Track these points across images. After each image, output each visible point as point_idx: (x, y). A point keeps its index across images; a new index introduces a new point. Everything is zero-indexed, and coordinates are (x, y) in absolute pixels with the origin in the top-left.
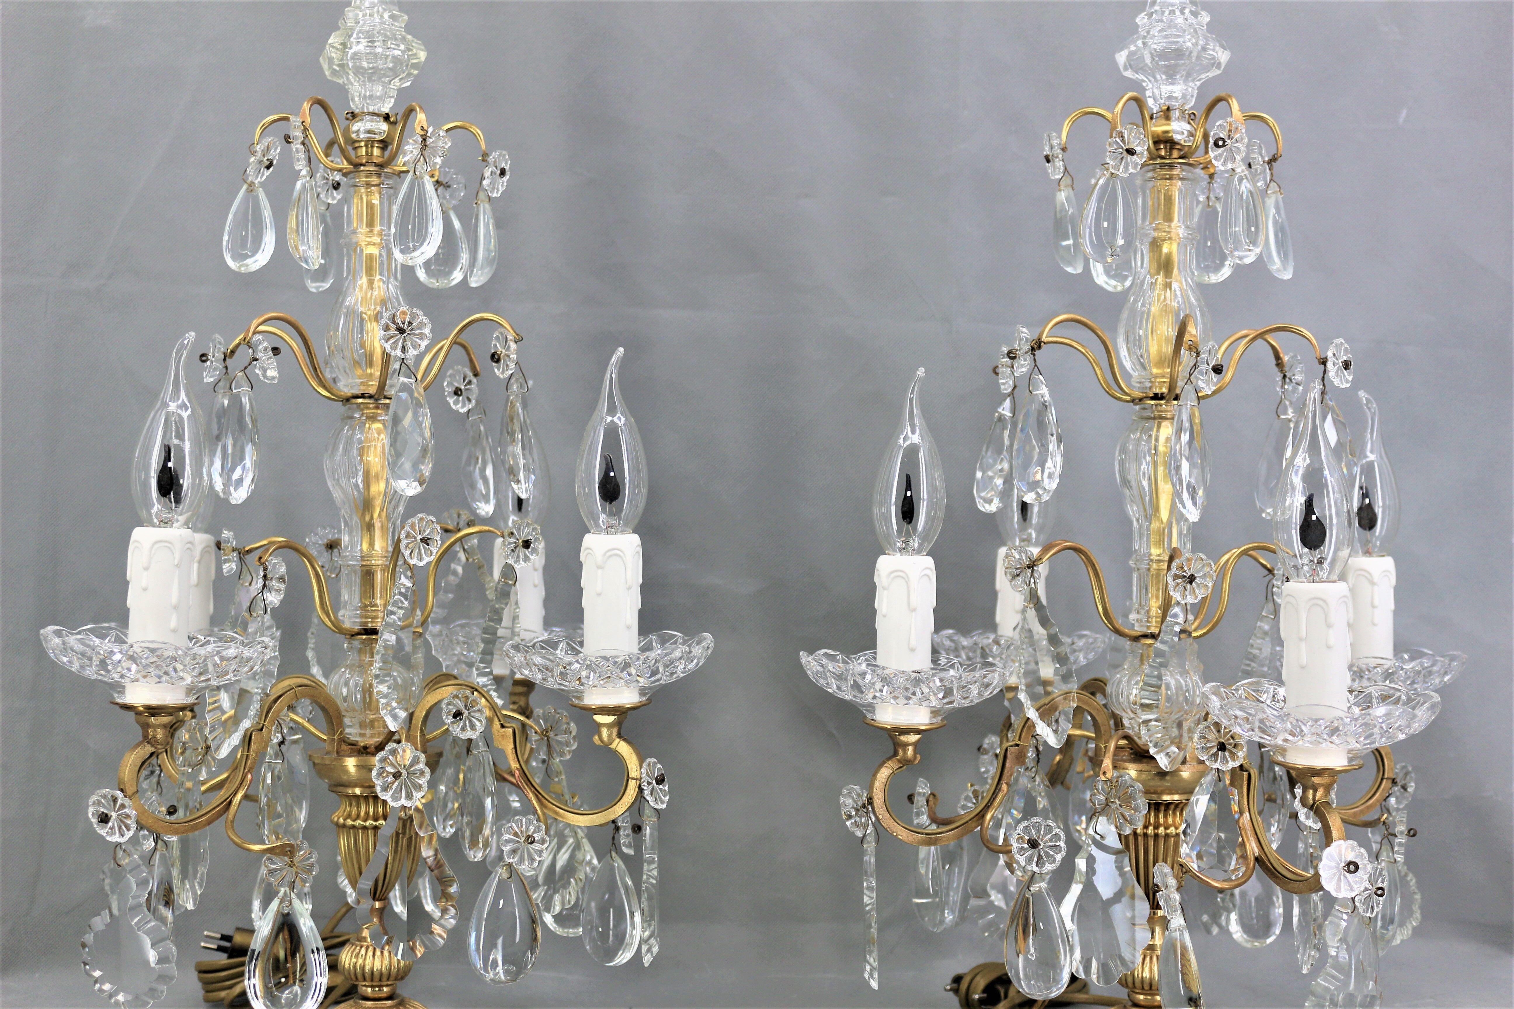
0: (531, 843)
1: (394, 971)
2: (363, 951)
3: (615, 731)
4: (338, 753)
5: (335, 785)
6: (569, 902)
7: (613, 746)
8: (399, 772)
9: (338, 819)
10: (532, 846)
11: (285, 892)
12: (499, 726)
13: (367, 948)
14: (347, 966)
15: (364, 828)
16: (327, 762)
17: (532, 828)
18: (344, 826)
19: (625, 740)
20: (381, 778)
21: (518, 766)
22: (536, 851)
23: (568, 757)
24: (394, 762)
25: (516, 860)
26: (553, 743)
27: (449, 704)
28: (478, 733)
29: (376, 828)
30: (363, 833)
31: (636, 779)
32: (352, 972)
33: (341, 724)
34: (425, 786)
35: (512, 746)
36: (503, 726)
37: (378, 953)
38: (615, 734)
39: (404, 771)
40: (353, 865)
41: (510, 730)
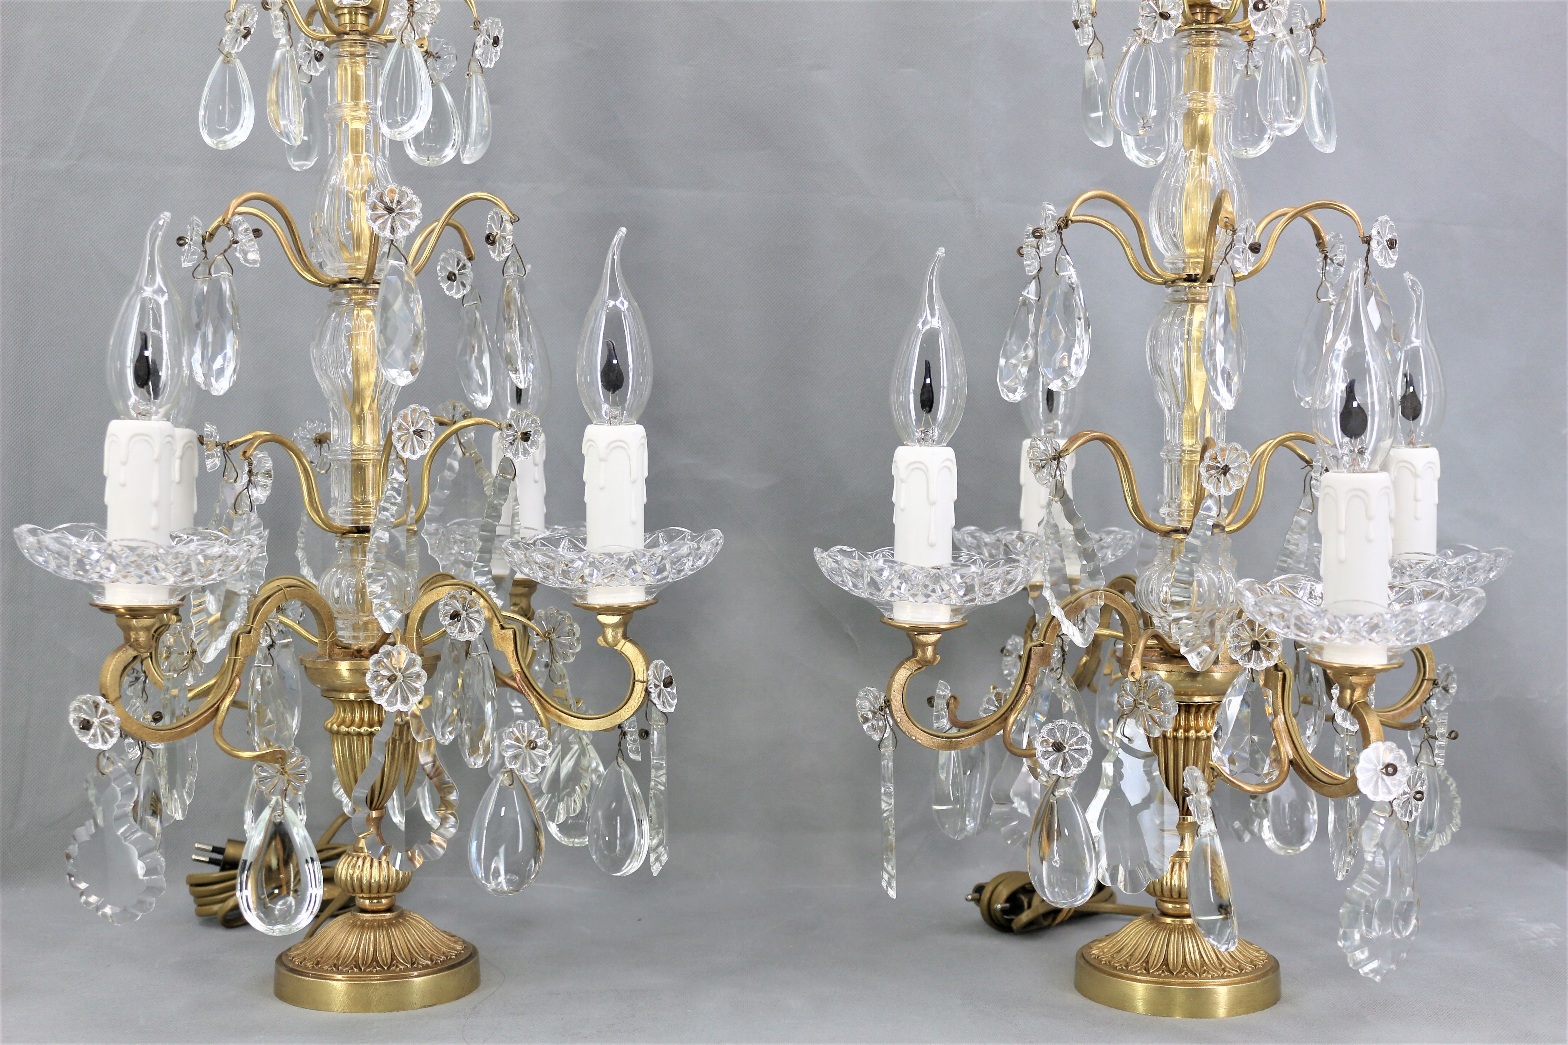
0: (534, 748)
1: (392, 883)
2: (360, 862)
3: (620, 631)
4: (330, 656)
5: (328, 690)
6: (574, 811)
7: (618, 648)
8: (394, 675)
9: (332, 725)
10: (534, 751)
11: (277, 801)
12: (499, 628)
13: (364, 859)
14: (343, 877)
15: (359, 734)
16: (319, 666)
17: (534, 733)
18: (338, 732)
19: (631, 641)
20: (375, 682)
21: (519, 669)
22: (538, 757)
23: (572, 660)
24: (389, 665)
25: (517, 766)
26: (556, 646)
27: (446, 605)
28: (476, 635)
29: (371, 734)
30: (358, 740)
31: (643, 682)
32: (349, 883)
33: (333, 627)
34: (422, 690)
35: (512, 648)
36: (502, 628)
37: (376, 864)
38: (620, 635)
39: (399, 675)
40: (348, 773)
41: (511, 632)
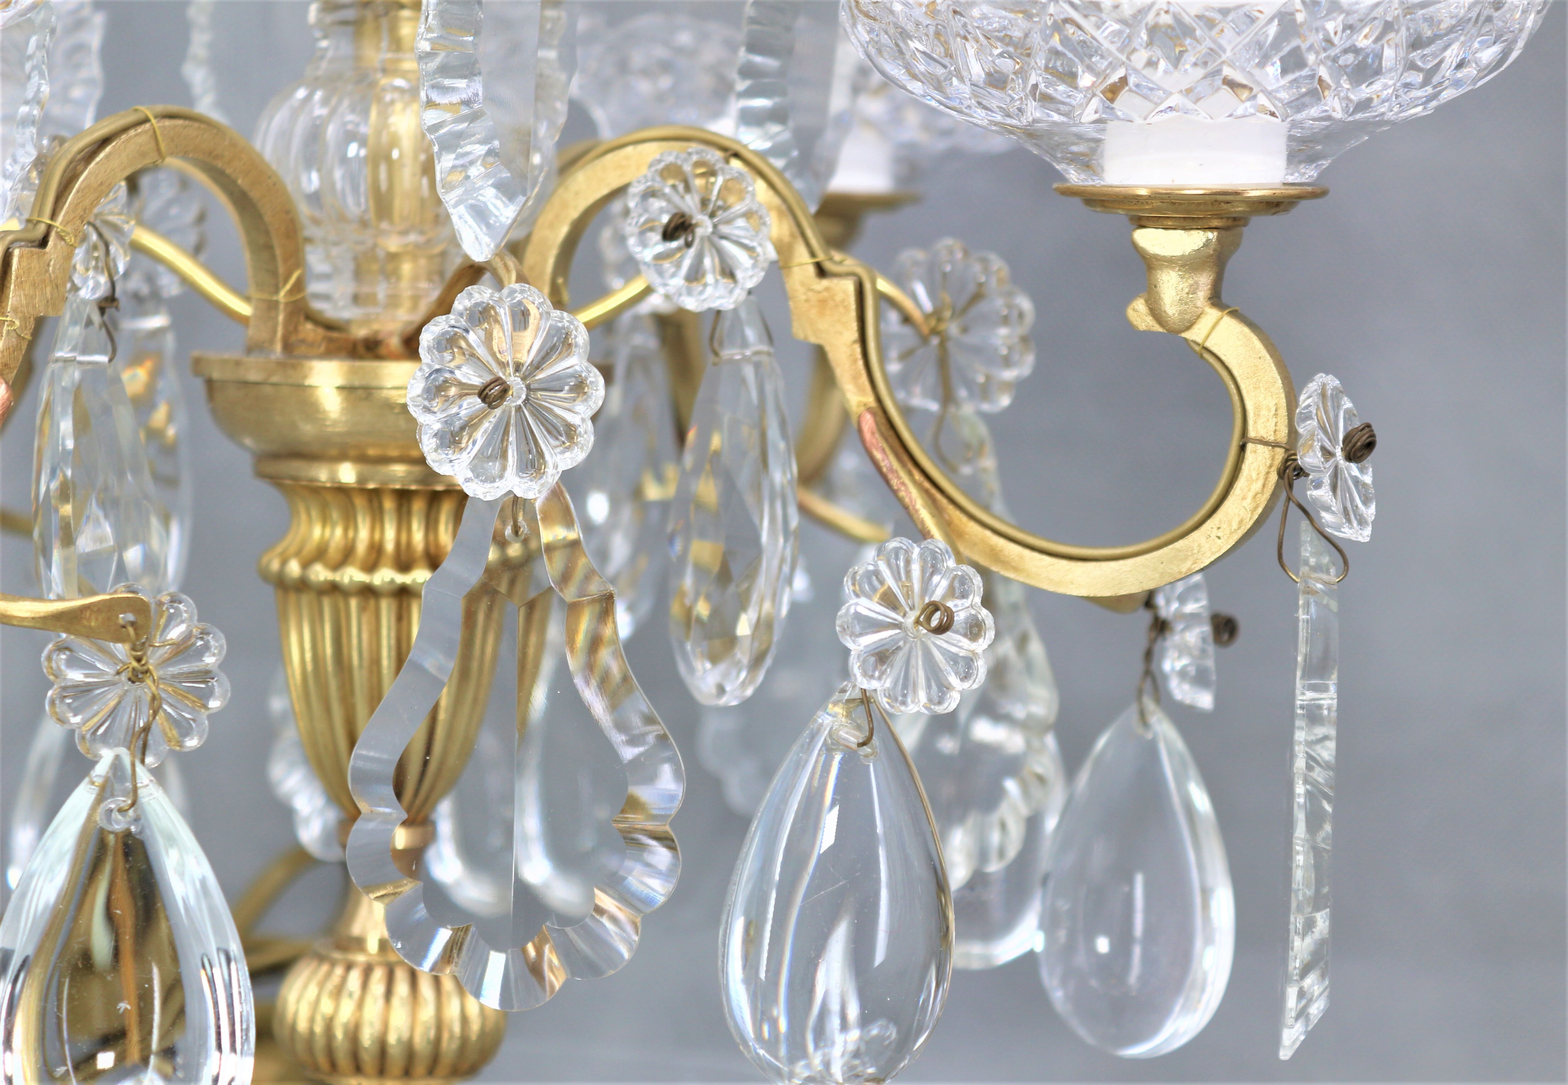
0: (941, 629)
1: (449, 1046)
2: (355, 978)
3: (1205, 280)
4: (288, 347)
5: (276, 456)
6: (1001, 853)
7: (1195, 334)
8: (497, 380)
9: (284, 562)
10: (940, 640)
11: (117, 765)
12: (811, 270)
13: (368, 971)
14: (302, 1025)
15: (368, 592)
16: (253, 376)
17: (940, 586)
18: (303, 585)
19: (1234, 314)
20: (437, 405)
21: (870, 400)
22: (954, 659)
24: (481, 352)
25: (888, 683)
26: (958, 357)
27: (650, 193)
28: (739, 294)
29: (403, 593)
30: (362, 609)
31: (1274, 445)
32: (320, 1043)
33: (296, 259)
35: (852, 333)
36: (821, 272)
37: (402, 988)
38: (1202, 294)
39: (515, 381)
40: (328, 710)
41: (849, 286)
